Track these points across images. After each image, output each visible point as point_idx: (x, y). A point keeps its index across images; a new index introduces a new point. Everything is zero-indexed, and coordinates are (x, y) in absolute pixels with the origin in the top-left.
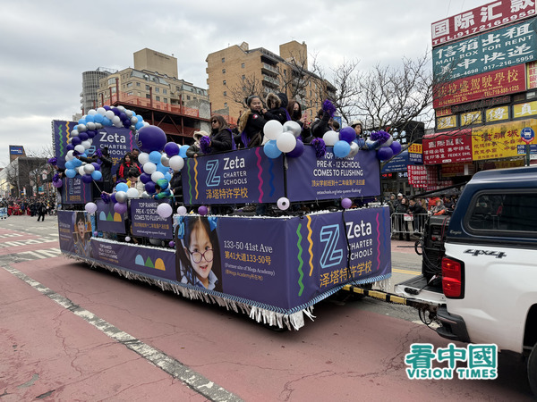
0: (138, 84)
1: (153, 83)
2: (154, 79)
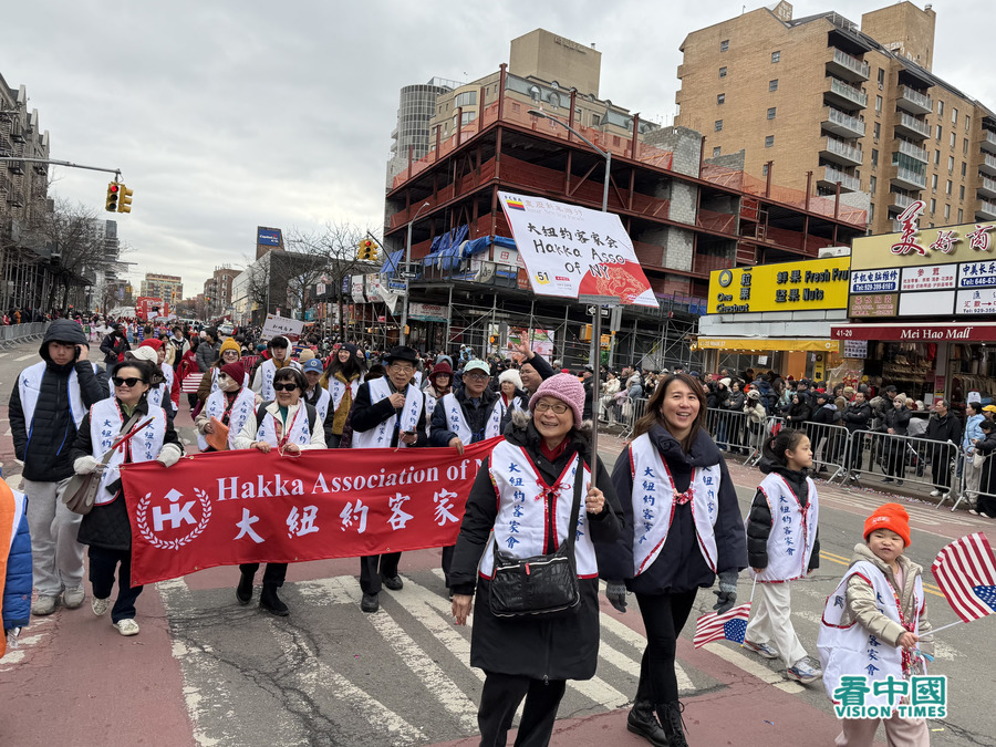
1: (547, 106)
2: (549, 97)
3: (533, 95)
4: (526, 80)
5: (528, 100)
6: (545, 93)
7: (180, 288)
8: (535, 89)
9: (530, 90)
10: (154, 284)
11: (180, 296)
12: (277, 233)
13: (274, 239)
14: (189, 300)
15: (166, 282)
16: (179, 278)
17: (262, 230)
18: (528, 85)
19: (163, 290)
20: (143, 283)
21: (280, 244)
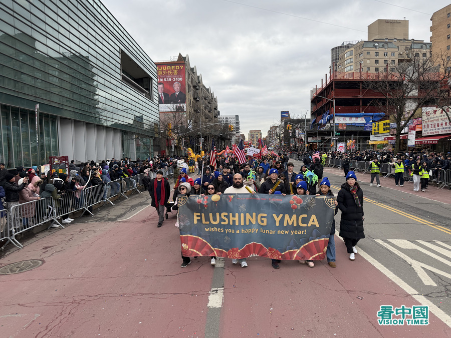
0: (368, 53)
1: (383, 49)
2: (383, 46)
3: (376, 47)
4: (373, 41)
5: (374, 49)
6: (381, 45)
7: (261, 134)
8: (376, 44)
9: (374, 45)
10: (252, 133)
11: (261, 137)
12: (287, 112)
13: (287, 115)
14: (264, 138)
15: (256, 133)
16: (260, 131)
17: (282, 113)
18: (373, 44)
19: (255, 136)
20: (249, 134)
21: (289, 116)
